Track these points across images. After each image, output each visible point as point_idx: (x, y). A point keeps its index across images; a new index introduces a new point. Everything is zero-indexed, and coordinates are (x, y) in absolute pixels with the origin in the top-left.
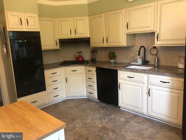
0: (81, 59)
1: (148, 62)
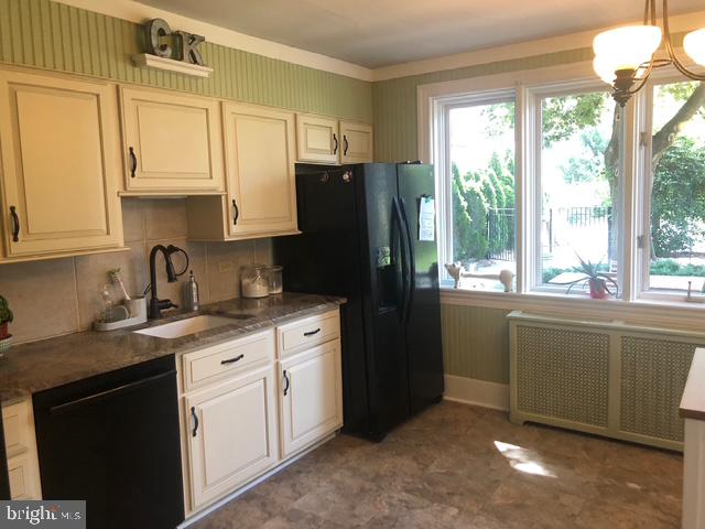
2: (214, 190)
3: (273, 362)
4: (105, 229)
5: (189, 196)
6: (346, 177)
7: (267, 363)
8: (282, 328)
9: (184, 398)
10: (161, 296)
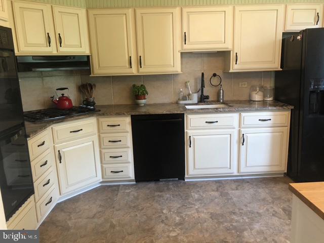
0: (67, 103)
1: (207, 97)
2: (227, 48)
3: (237, 128)
4: (173, 65)
5: (218, 51)
6: (299, 37)
7: (234, 128)
8: (243, 114)
9: (187, 132)
10: (205, 94)
